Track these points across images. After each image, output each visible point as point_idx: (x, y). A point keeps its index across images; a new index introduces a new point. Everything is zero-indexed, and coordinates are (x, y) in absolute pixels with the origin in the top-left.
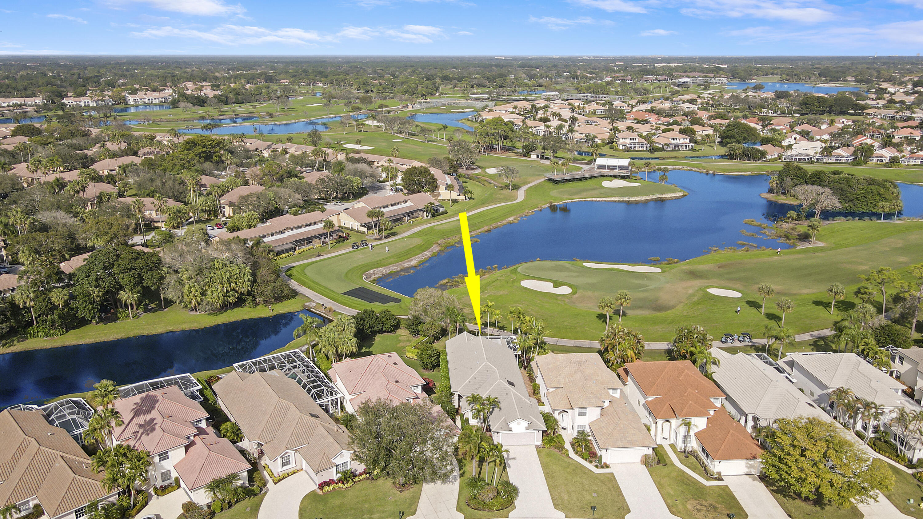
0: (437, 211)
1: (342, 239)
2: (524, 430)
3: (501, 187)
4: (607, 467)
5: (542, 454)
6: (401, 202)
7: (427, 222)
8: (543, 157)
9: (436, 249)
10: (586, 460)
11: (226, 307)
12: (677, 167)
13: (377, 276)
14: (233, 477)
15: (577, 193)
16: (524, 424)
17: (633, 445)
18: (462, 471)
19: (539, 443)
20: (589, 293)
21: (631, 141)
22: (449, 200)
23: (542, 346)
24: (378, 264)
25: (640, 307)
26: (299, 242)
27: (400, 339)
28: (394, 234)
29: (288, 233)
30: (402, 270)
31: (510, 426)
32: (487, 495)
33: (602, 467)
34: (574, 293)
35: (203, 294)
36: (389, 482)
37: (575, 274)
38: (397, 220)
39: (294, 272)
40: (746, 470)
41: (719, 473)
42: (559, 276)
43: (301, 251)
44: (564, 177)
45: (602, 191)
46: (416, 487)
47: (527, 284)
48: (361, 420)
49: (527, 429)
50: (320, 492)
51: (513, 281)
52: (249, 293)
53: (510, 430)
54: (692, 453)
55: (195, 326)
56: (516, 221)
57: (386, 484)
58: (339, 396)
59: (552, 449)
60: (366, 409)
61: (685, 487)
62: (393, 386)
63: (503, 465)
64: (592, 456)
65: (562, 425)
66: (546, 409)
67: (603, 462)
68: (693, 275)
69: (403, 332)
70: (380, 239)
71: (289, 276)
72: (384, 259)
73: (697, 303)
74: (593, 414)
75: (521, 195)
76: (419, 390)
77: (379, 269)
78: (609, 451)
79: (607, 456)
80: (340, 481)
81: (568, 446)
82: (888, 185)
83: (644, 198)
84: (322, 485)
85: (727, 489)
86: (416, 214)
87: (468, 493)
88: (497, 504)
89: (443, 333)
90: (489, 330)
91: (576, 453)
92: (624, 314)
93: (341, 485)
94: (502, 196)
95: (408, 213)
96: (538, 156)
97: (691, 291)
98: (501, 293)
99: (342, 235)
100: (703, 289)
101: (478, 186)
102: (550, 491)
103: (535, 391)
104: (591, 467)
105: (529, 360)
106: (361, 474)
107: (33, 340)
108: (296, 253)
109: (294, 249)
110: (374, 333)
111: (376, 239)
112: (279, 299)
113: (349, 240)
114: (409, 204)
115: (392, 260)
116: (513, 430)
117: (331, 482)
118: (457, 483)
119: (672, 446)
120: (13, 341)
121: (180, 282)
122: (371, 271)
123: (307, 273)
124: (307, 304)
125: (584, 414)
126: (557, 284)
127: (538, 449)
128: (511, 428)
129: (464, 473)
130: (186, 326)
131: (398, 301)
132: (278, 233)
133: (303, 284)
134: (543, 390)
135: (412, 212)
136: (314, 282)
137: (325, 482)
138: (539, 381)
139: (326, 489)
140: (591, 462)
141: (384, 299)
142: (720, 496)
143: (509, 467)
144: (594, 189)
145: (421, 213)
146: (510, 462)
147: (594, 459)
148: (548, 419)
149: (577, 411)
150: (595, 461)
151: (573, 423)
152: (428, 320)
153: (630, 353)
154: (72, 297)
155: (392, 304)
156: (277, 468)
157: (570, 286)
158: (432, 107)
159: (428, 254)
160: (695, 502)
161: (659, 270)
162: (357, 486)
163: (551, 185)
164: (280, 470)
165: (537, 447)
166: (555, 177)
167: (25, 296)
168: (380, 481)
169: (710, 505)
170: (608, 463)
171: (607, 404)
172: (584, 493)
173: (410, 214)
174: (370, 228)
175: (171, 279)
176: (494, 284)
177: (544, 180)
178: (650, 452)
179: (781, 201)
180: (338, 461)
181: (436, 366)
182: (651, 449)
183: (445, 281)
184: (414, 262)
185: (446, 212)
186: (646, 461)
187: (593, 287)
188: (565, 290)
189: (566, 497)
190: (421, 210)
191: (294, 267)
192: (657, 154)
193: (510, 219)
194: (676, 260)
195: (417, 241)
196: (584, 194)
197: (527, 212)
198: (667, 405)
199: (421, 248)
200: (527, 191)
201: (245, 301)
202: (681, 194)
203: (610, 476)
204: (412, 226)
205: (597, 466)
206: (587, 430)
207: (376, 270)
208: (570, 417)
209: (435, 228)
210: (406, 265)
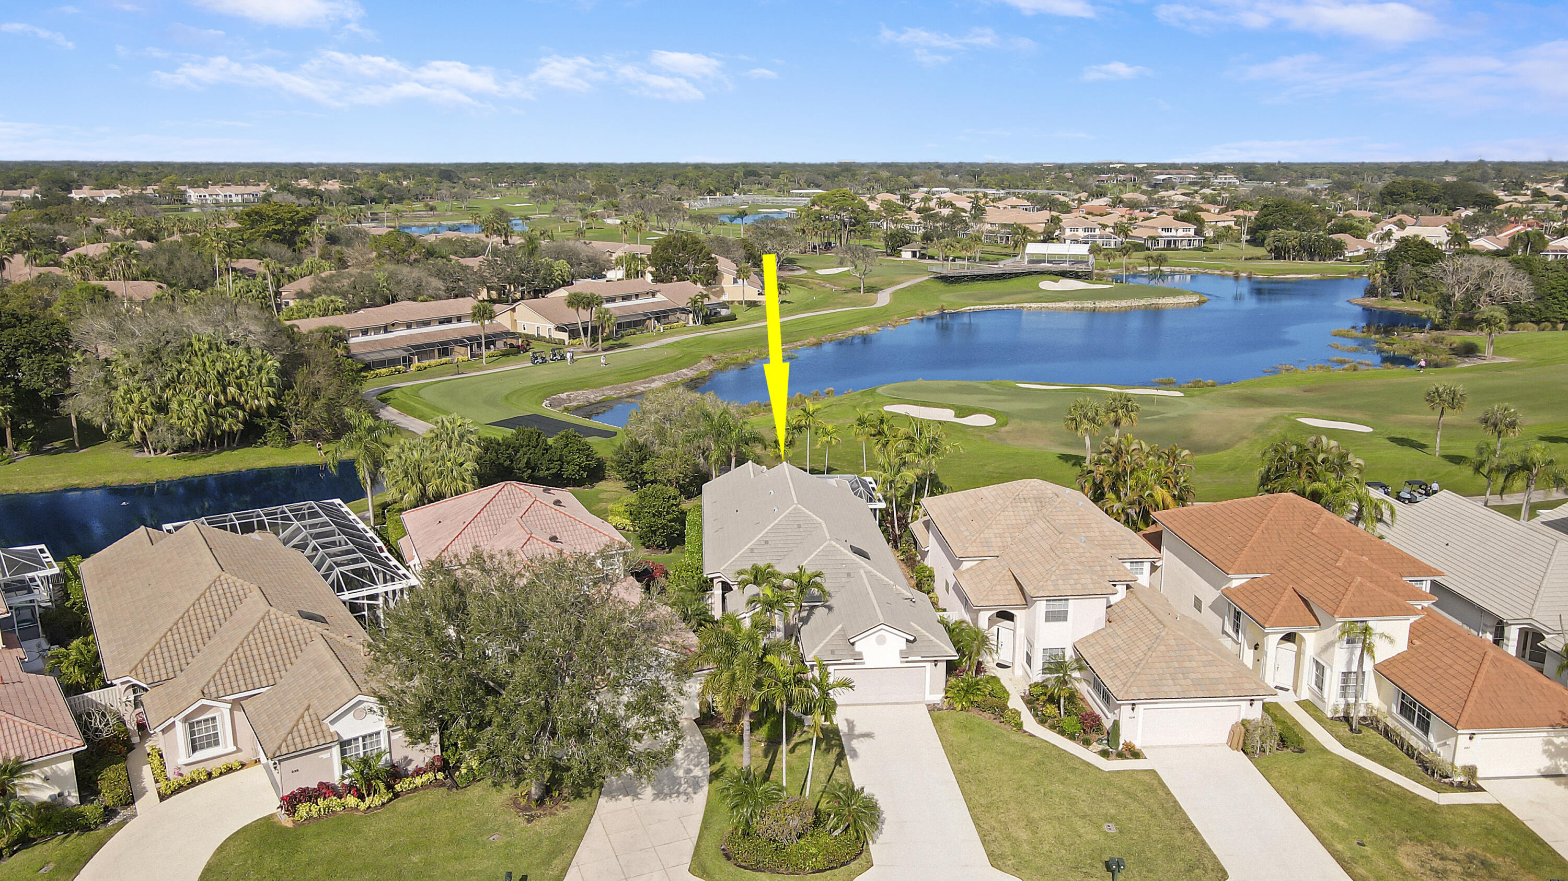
0: (715, 313)
1: (515, 351)
2: (896, 661)
3: (844, 290)
4: (1136, 755)
5: (945, 725)
6: (642, 294)
7: (692, 330)
8: (923, 257)
9: (706, 366)
10: (1072, 737)
11: (214, 440)
13: (574, 402)
15: (991, 298)
16: (897, 642)
17: (1210, 690)
18: (717, 766)
19: (937, 697)
21: (1087, 234)
22: (740, 303)
24: (579, 386)
26: (422, 350)
27: (601, 496)
28: (624, 346)
29: (400, 333)
30: (630, 395)
31: (858, 647)
32: (790, 818)
33: (1120, 755)
34: (1001, 424)
35: (162, 408)
36: (501, 793)
37: (1003, 399)
38: (633, 323)
39: (396, 395)
40: (1545, 763)
41: (1471, 771)
42: (967, 400)
43: (422, 364)
44: (966, 272)
45: (1040, 294)
46: (576, 807)
47: (898, 408)
49: (904, 655)
50: (286, 821)
51: (868, 404)
52: (272, 411)
53: (859, 657)
54: (1371, 722)
57: (491, 799)
58: (405, 583)
59: (974, 713)
61: (1375, 806)
62: (541, 547)
63: (836, 750)
64: (1089, 726)
65: (999, 652)
66: (954, 615)
67: (1122, 741)
69: (609, 486)
71: (384, 401)
72: (594, 375)
74: (1086, 616)
75: (883, 299)
77: (580, 392)
78: (1140, 708)
79: (1135, 726)
80: (351, 787)
81: (1016, 703)
83: (1124, 304)
84: (291, 802)
85: (1504, 816)
86: (671, 316)
87: (726, 823)
88: (814, 850)
91: (1042, 722)
93: (351, 800)
94: (845, 301)
95: (656, 314)
96: (914, 255)
97: (1259, 422)
99: (514, 342)
102: (976, 820)
103: (922, 580)
104: (1089, 755)
105: (905, 522)
106: (418, 772)
108: (413, 368)
109: (407, 361)
111: (584, 351)
113: (529, 352)
114: (659, 298)
115: (611, 380)
116: (865, 660)
117: (326, 790)
118: (701, 799)
119: (1308, 706)
122: (564, 396)
123: (423, 396)
125: (1061, 616)
126: (962, 412)
127: (936, 713)
128: (860, 654)
129: (722, 770)
132: (377, 330)
133: (410, 412)
135: (665, 313)
137: (304, 791)
138: (933, 560)
139: (303, 809)
140: (1087, 743)
141: (581, 433)
142: (1489, 832)
143: (855, 755)
144: (1025, 292)
145: (683, 316)
146: (855, 743)
147: (1093, 736)
149: (1041, 607)
150: (1099, 741)
151: (1030, 644)
152: (666, 450)
153: (1160, 493)
155: (594, 439)
156: (175, 754)
157: (992, 414)
158: (723, 206)
159: (689, 373)
160: (1421, 850)
161: (1178, 394)
162: (400, 803)
163: (941, 286)
164: (185, 761)
165: (933, 709)
166: (948, 273)
168: (476, 791)
169: (1471, 858)
170: (1138, 745)
171: (1122, 590)
172: (1079, 824)
173: (661, 316)
174: (574, 334)
177: (927, 278)
178: (1255, 713)
179: (1392, 308)
180: (348, 728)
181: (675, 539)
182: (1258, 705)
185: (732, 318)
186: (1245, 738)
187: (1040, 415)
188: (982, 420)
189: (1024, 835)
190: (683, 310)
191: (398, 388)
193: (862, 329)
194: (1211, 382)
196: (1007, 299)
197: (896, 320)
198: (1289, 592)
199: (676, 365)
200: (894, 294)
201: (263, 430)
202: (1195, 299)
203: (1147, 778)
204: (661, 335)
205: (1104, 754)
207: (573, 394)
208: (1021, 631)
209: (708, 339)
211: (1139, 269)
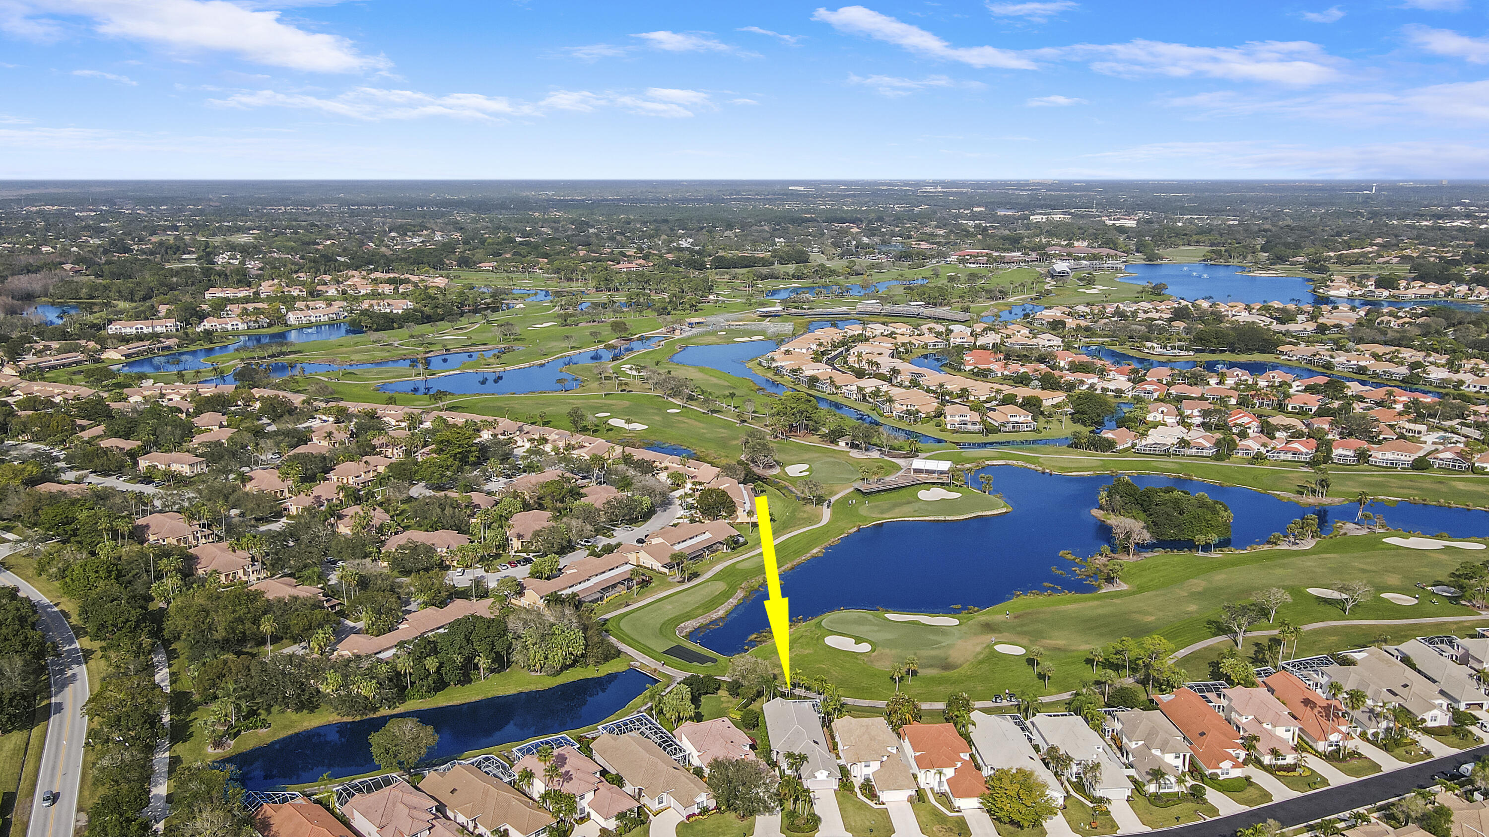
0: (736, 542)
1: (645, 583)
2: (825, 778)
3: (804, 499)
4: (884, 804)
5: (838, 796)
6: (699, 534)
7: (727, 557)
8: (853, 446)
9: (740, 594)
10: (869, 799)
11: (565, 667)
12: (1010, 462)
13: (688, 630)
14: (631, 811)
15: (889, 510)
16: (826, 773)
17: (901, 788)
18: (782, 807)
19: (836, 787)
20: (887, 651)
21: (962, 418)
22: (748, 523)
23: (842, 709)
24: (688, 616)
25: (931, 666)
26: (606, 590)
27: (722, 700)
28: (696, 575)
29: (594, 580)
30: (711, 623)
31: (815, 775)
32: (800, 822)
33: (880, 804)
34: (873, 650)
35: (546, 658)
36: (733, 814)
37: (876, 628)
38: (697, 556)
39: (609, 626)
40: (978, 806)
41: (959, 807)
42: (862, 630)
43: (609, 598)
44: (874, 487)
45: (916, 506)
46: (751, 818)
47: (831, 641)
48: (707, 771)
49: (828, 777)
50: (688, 822)
51: (818, 639)
52: (583, 656)
54: (944, 794)
55: (540, 687)
56: (821, 555)
57: (731, 816)
58: (687, 753)
59: (846, 792)
60: (716, 764)
61: (935, 817)
62: (730, 745)
63: (811, 803)
64: (873, 796)
65: (853, 774)
66: (842, 762)
67: (880, 800)
68: (989, 627)
69: (723, 693)
70: (683, 582)
71: (607, 631)
72: (693, 610)
73: (981, 662)
74: (875, 766)
76: (747, 748)
77: (689, 621)
78: (886, 793)
79: (884, 796)
80: (700, 814)
81: (857, 790)
82: (1218, 506)
83: (962, 517)
84: (688, 817)
85: (962, 818)
86: (715, 547)
87: (786, 822)
88: (807, 828)
89: (759, 694)
90: (797, 691)
91: (863, 794)
92: (915, 673)
93: (700, 817)
94: (805, 516)
95: (707, 548)
96: (847, 444)
97: (978, 649)
98: (807, 651)
99: (644, 577)
100: (990, 646)
101: (779, 497)
102: (843, 820)
103: (835, 746)
104: (872, 804)
105: (830, 721)
106: (713, 809)
107: (412, 701)
108: (604, 602)
109: (602, 599)
110: (700, 695)
111: (679, 582)
112: (607, 658)
113: (653, 585)
114: (708, 535)
115: (700, 611)
117: (694, 815)
118: (779, 815)
119: (931, 789)
120: (395, 703)
121: (525, 647)
122: (682, 625)
123: (622, 627)
124: (632, 663)
125: (869, 766)
126: (858, 640)
128: (816, 777)
129: (784, 808)
130: (533, 688)
131: (714, 661)
132: (584, 581)
133: (623, 641)
134: (840, 747)
135: (711, 546)
136: (632, 639)
137: (690, 815)
138: (837, 739)
139: (691, 819)
140: (872, 801)
141: (702, 659)
142: (957, 822)
143: (815, 804)
144: (909, 504)
145: (721, 547)
146: (815, 800)
147: (874, 799)
148: (844, 770)
149: (863, 764)
150: (876, 800)
151: (861, 773)
152: (746, 683)
153: (908, 716)
154: (441, 664)
155: (709, 664)
156: (655, 806)
157: (871, 643)
158: (707, 333)
159: (733, 601)
160: (939, 827)
161: (957, 622)
162: (712, 818)
163: (860, 497)
164: (657, 807)
165: (835, 791)
166: (864, 487)
167: (406, 665)
168: (727, 814)
169: (949, 828)
170: (884, 801)
171: (885, 758)
172: (866, 821)
173: (711, 548)
174: (671, 569)
175: (518, 645)
176: (800, 641)
177: (852, 489)
178: (914, 793)
180: (698, 800)
181: (756, 726)
182: (915, 791)
183: (754, 636)
184: (721, 612)
185: (746, 543)
186: (910, 799)
187: (889, 644)
188: (865, 647)
189: (853, 824)
190: (720, 543)
191: (607, 620)
192: (992, 438)
193: (815, 551)
194: (976, 609)
195: (721, 586)
196: (897, 511)
197: (834, 540)
198: (928, 759)
199: (726, 595)
201: (578, 662)
202: (1004, 510)
203: (884, 810)
204: (713, 563)
205: (876, 804)
206: (871, 777)
207: (686, 623)
208: (859, 768)
209: (738, 566)
210: (714, 616)
211: (987, 462)
